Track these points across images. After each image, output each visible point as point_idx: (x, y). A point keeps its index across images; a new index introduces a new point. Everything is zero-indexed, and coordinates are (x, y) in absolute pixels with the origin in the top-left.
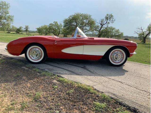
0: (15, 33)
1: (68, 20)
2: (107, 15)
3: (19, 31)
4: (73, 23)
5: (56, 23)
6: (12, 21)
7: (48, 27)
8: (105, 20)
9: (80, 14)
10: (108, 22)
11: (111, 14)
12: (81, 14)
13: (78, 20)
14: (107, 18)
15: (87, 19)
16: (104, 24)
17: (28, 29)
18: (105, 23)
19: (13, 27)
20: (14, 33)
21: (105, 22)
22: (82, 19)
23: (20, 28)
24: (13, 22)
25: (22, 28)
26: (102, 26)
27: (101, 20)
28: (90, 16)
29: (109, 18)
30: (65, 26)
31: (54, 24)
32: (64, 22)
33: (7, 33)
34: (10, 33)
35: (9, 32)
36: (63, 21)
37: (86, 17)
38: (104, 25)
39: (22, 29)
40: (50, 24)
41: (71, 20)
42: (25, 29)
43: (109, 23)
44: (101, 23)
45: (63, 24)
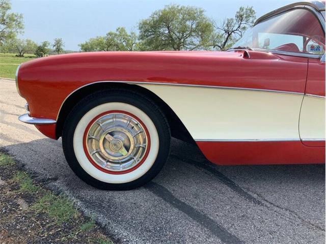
0: (34, 57)
1: (148, 22)
2: (240, 9)
3: (42, 51)
4: (162, 30)
5: (123, 30)
6: (21, 28)
7: (105, 41)
8: (235, 21)
9: (178, 6)
10: (242, 26)
11: (250, 7)
12: (179, 8)
13: (174, 22)
14: (241, 16)
15: (194, 19)
16: (233, 31)
17: (62, 47)
18: (235, 28)
19: (28, 44)
20: (31, 57)
21: (237, 26)
22: (183, 19)
23: (45, 45)
24: (22, 31)
25: (49, 44)
26: (229, 35)
27: (226, 22)
28: (201, 12)
29: (245, 16)
30: (142, 37)
31: (118, 33)
32: (140, 28)
33: (17, 56)
34: (23, 56)
35: (22, 54)
36: (138, 25)
37: (191, 14)
38: (233, 33)
39: (49, 47)
40: (109, 34)
41: (157, 21)
42: (54, 46)
43: (244, 28)
44: (226, 28)
45: (138, 33)
